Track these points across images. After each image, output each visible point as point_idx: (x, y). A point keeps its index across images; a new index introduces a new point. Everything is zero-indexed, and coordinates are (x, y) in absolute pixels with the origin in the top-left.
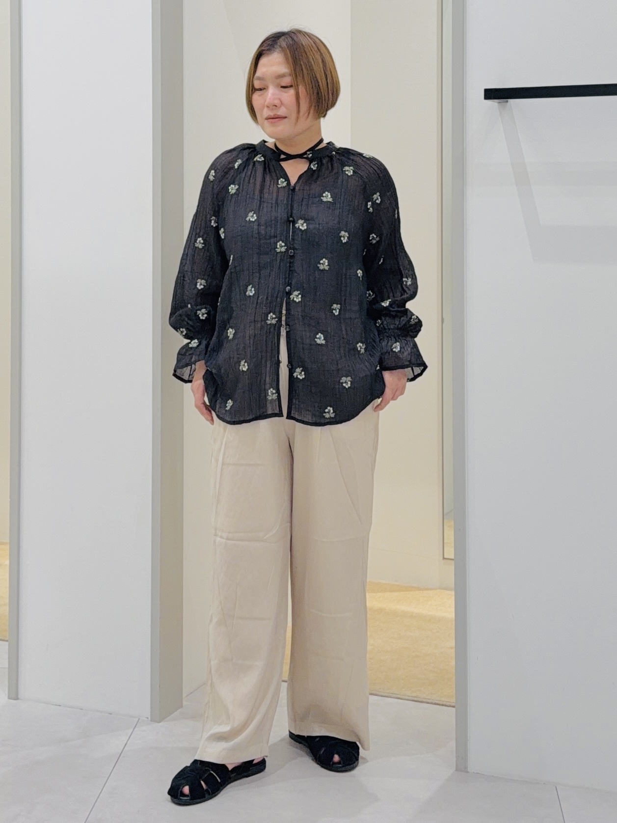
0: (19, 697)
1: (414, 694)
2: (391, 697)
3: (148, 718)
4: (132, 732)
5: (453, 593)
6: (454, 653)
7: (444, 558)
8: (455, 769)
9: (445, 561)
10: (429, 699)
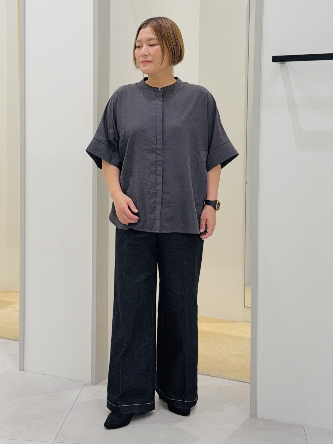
0: (25, 370)
1: (229, 376)
2: (216, 377)
3: (90, 383)
4: (82, 390)
5: (250, 324)
6: (250, 355)
7: (245, 306)
8: (250, 415)
9: (246, 308)
10: (237, 379)
